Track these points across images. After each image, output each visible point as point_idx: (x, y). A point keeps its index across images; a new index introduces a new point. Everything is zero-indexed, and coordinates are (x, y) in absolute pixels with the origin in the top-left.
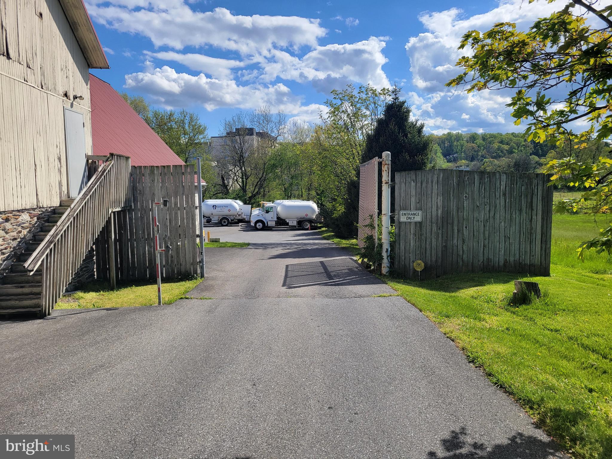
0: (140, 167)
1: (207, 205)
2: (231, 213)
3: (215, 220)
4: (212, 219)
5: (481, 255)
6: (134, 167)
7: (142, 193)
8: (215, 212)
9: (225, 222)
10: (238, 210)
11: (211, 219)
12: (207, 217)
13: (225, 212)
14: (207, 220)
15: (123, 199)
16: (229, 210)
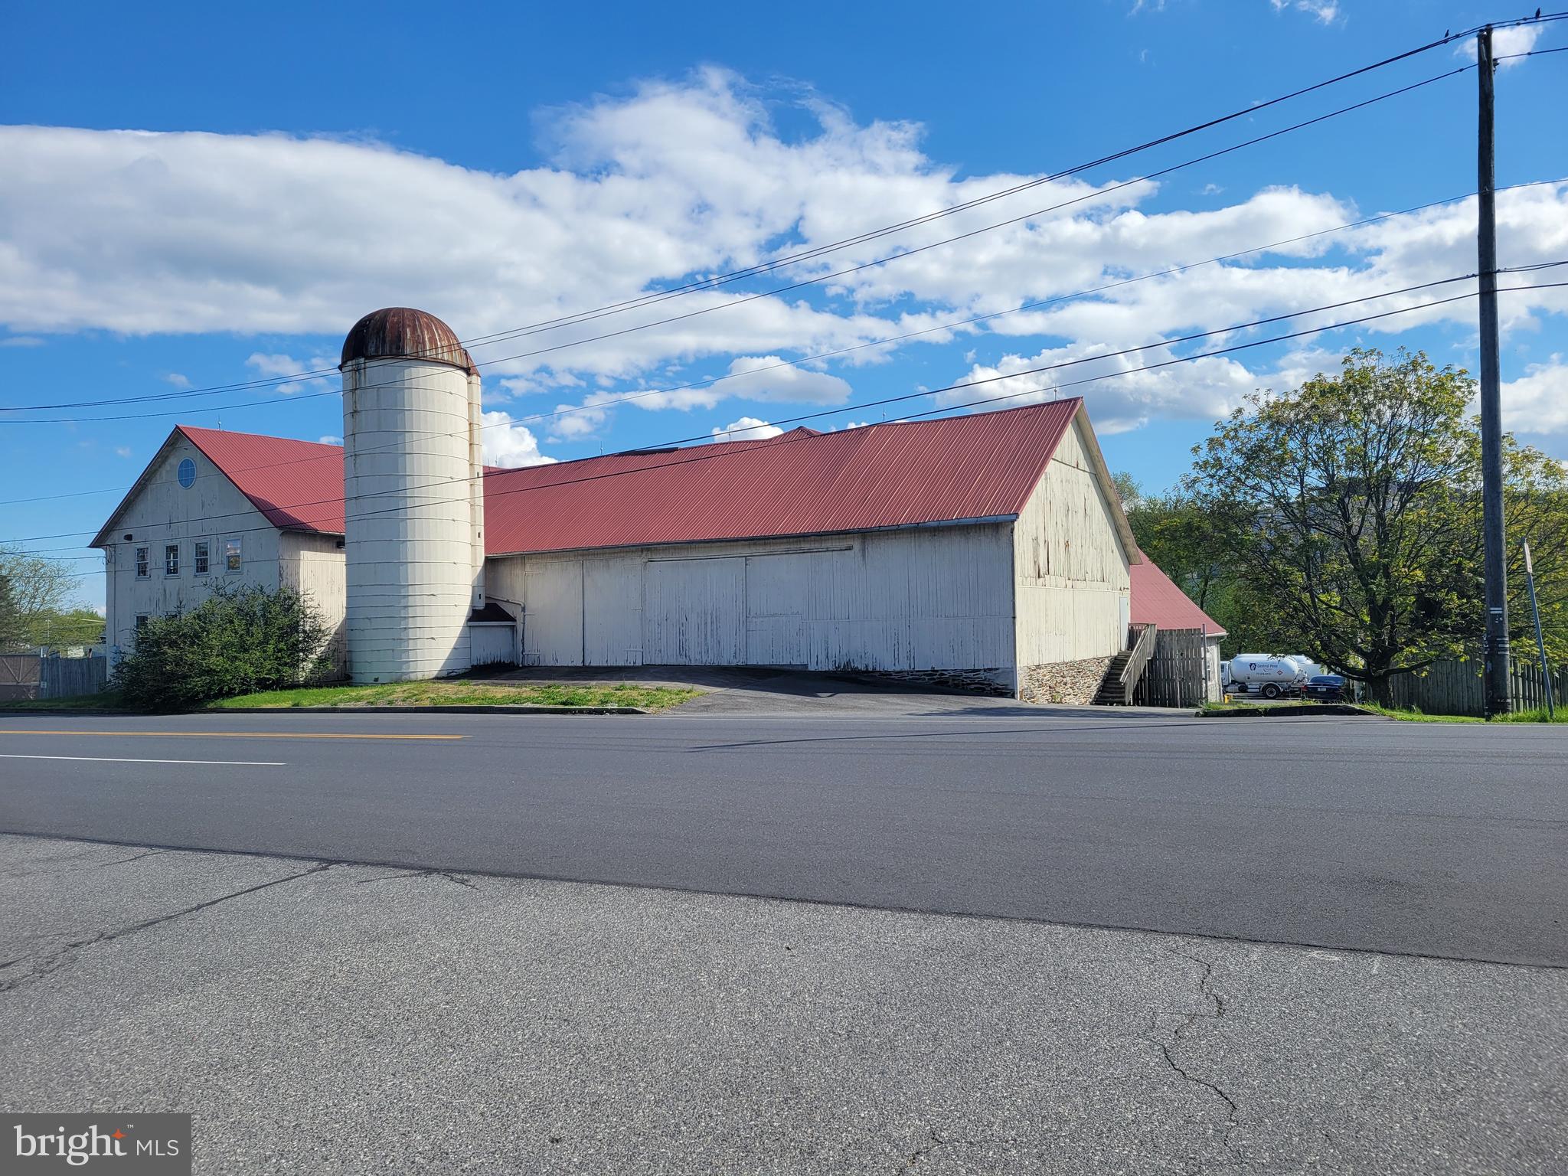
0: (1163, 630)
1: (1241, 663)
2: (1285, 676)
3: (1254, 687)
4: (1249, 686)
5: (1446, 701)
6: (1159, 631)
7: (1163, 648)
8: (1253, 674)
9: (1272, 692)
10: (1296, 672)
11: (1247, 688)
12: (1239, 683)
13: (1274, 675)
14: (1239, 688)
15: (1152, 652)
16: (1280, 673)
